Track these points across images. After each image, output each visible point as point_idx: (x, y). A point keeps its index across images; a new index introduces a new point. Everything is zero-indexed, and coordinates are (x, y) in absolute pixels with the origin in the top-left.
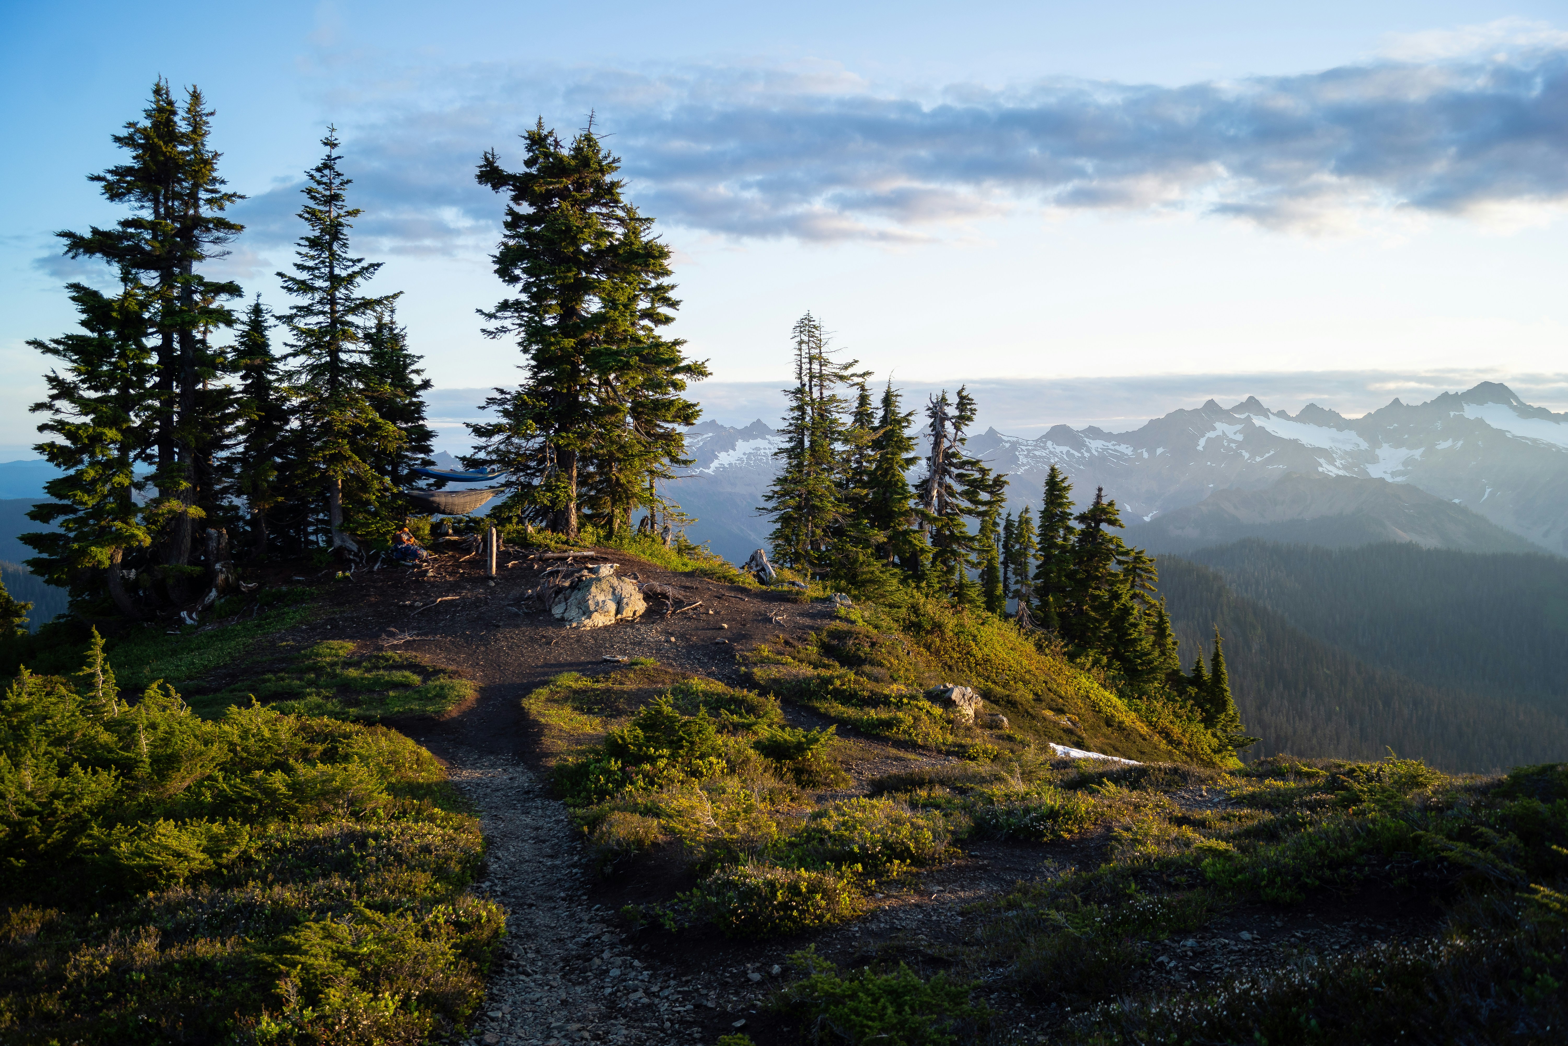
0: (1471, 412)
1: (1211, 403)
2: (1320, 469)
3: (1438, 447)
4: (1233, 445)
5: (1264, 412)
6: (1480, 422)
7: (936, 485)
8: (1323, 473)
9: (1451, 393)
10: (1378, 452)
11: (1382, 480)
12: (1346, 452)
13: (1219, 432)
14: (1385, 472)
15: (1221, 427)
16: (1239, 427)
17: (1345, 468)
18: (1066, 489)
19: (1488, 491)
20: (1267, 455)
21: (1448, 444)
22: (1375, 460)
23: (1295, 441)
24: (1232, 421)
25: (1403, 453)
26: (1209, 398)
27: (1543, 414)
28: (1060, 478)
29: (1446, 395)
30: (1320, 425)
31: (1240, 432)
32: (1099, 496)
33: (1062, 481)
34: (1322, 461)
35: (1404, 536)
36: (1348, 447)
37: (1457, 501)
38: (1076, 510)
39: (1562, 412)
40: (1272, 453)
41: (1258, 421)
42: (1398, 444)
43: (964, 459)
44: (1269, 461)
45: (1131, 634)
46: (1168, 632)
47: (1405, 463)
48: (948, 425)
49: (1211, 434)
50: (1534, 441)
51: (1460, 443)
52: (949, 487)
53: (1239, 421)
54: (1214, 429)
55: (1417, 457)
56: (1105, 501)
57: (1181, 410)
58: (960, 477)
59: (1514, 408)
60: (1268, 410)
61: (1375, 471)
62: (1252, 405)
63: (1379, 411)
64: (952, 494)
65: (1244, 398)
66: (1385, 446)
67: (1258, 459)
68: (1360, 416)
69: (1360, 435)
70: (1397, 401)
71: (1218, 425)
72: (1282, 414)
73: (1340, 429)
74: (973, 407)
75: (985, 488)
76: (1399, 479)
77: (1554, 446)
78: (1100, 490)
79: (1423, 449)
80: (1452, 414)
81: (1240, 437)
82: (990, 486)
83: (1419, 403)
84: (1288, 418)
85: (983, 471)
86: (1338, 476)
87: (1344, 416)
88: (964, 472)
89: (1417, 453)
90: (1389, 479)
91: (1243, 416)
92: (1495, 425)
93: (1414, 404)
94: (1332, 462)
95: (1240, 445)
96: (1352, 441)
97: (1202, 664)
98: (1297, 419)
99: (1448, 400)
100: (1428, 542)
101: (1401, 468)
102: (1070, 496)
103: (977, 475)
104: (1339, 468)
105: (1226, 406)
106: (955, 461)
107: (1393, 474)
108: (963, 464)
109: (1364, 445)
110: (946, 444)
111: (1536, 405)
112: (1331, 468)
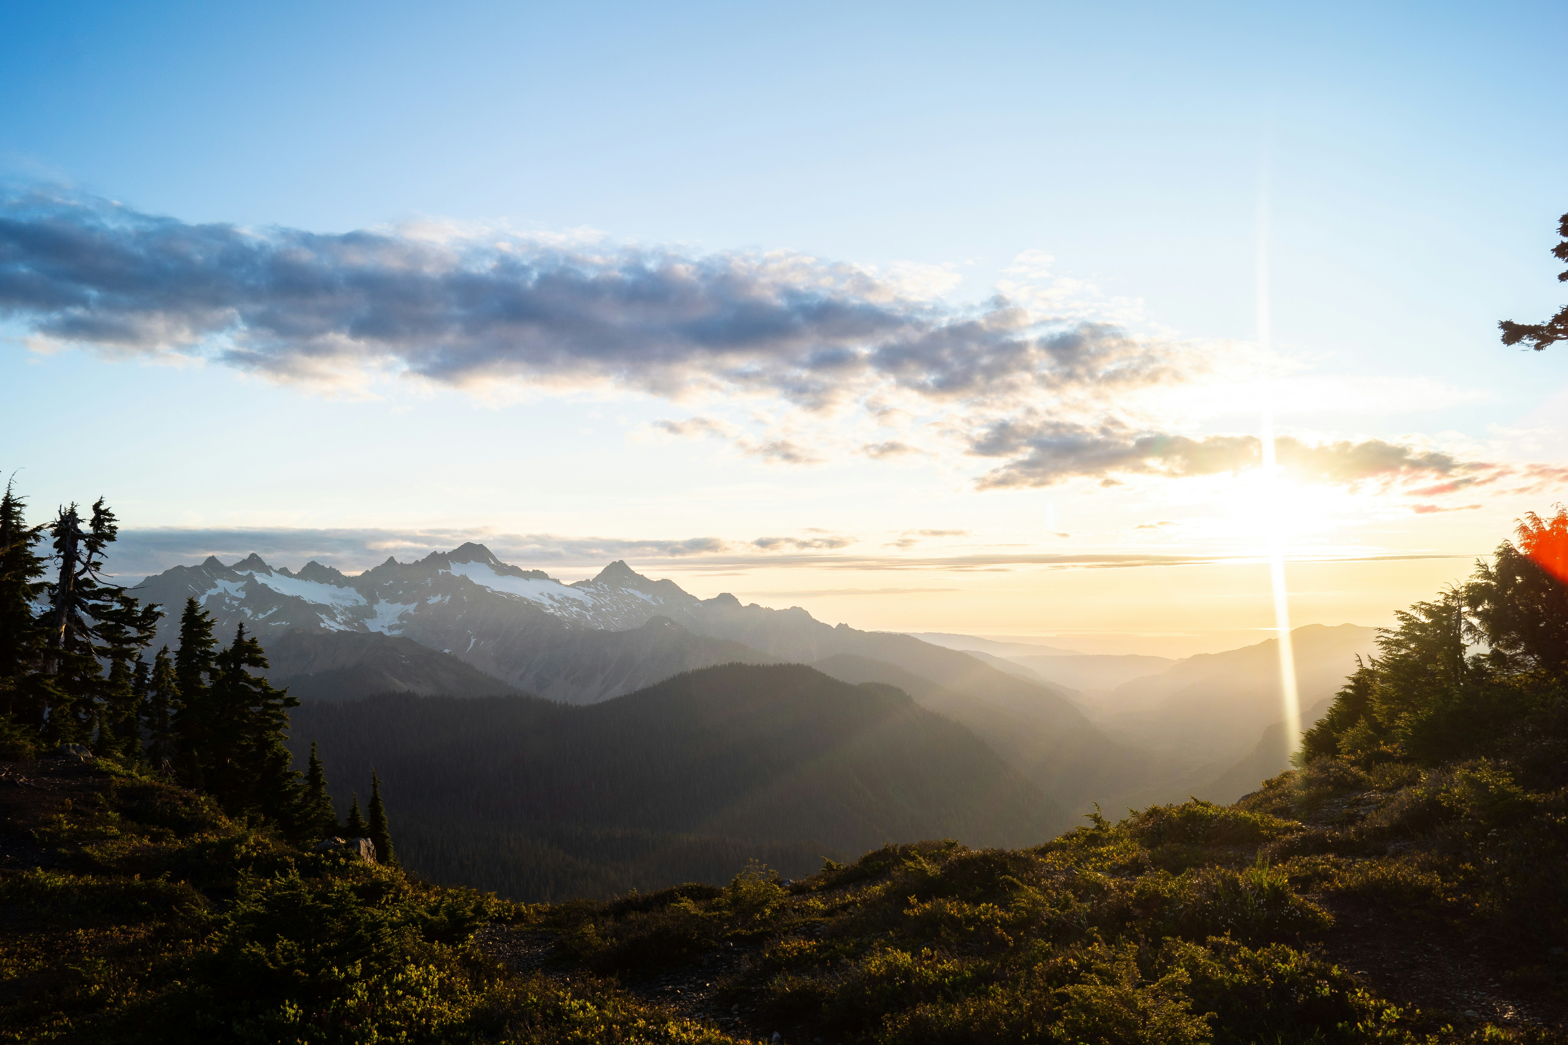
0: (456, 570)
1: (212, 560)
2: (322, 625)
3: (430, 602)
4: (236, 603)
5: (266, 569)
6: (464, 579)
7: (65, 620)
8: (325, 628)
9: (439, 552)
10: (375, 607)
11: (381, 633)
12: (346, 608)
13: (220, 590)
14: (383, 626)
15: (222, 585)
16: (241, 584)
17: (345, 623)
18: (209, 624)
19: (473, 640)
20: (270, 612)
21: (438, 598)
22: (372, 615)
23: (298, 598)
24: (234, 578)
25: (398, 608)
26: (210, 554)
27: (514, 571)
28: (200, 612)
29: (434, 554)
30: (321, 583)
31: (242, 589)
32: (241, 633)
33: (204, 615)
34: (323, 616)
35: (402, 686)
36: (349, 603)
37: (447, 651)
38: (216, 648)
39: (531, 570)
40: (275, 609)
41: (260, 578)
42: (394, 600)
43: (100, 586)
44: (272, 618)
45: (285, 786)
46: (322, 780)
47: (401, 618)
48: (81, 544)
49: (212, 592)
50: (509, 595)
51: (448, 598)
52: (79, 621)
53: (241, 578)
54: (216, 586)
55: (411, 612)
56: (246, 638)
57: (180, 568)
58: (95, 611)
59: (493, 567)
60: (270, 567)
61: (374, 626)
62: (254, 562)
63: (376, 570)
64: (83, 630)
65: (246, 555)
66: (382, 601)
67: (261, 616)
68: (359, 573)
69: (358, 591)
70: (391, 560)
71: (219, 582)
72: (284, 572)
73: (340, 586)
74: (113, 524)
75: (132, 622)
76: (396, 633)
77: (525, 599)
78: (241, 626)
79: (415, 604)
80: (440, 571)
81: (242, 595)
82: (139, 619)
83: (412, 562)
84: (290, 575)
85: (125, 601)
86: (339, 631)
87: (344, 573)
88: (100, 603)
89: (411, 608)
90: (387, 633)
91: (245, 573)
92: (477, 581)
93: (407, 563)
94: (333, 618)
95: (243, 602)
96: (351, 597)
97: (358, 811)
98: (299, 576)
99: (436, 559)
100: (424, 690)
101: (397, 622)
102: (214, 632)
103: (117, 606)
104: (340, 623)
105: (228, 563)
106: (87, 589)
107: (390, 628)
108: (98, 594)
109: (363, 601)
110: (79, 567)
111: (509, 564)
112: (332, 623)
